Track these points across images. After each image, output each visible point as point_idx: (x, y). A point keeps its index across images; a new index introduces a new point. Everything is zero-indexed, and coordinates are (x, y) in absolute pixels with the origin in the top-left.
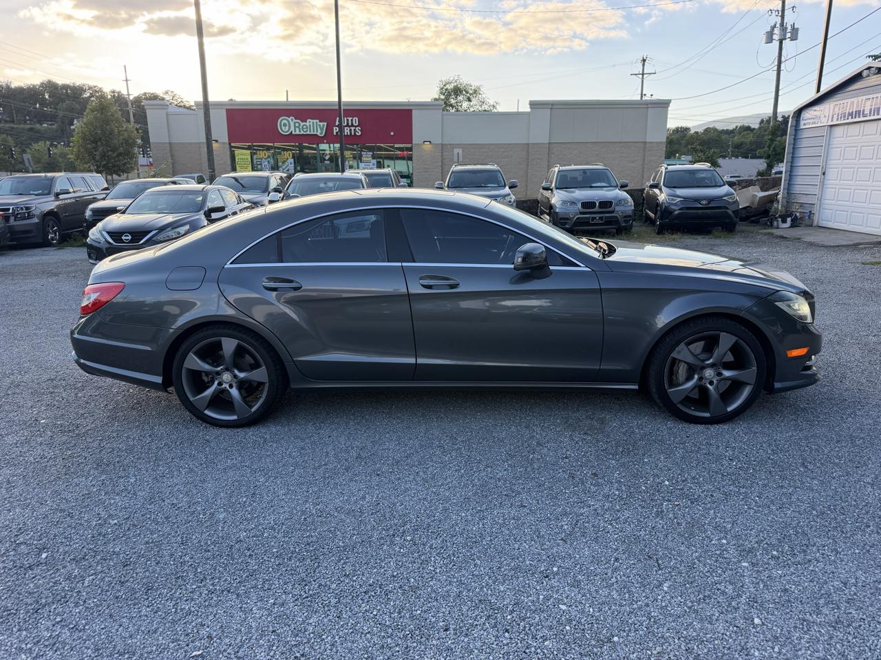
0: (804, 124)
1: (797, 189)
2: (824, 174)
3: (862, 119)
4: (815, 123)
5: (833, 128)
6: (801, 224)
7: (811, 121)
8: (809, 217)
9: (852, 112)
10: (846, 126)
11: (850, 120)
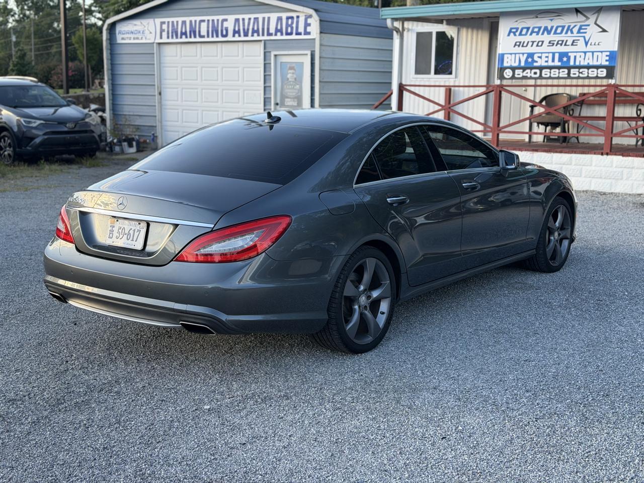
0: (123, 39)
1: (126, 110)
2: (160, 94)
3: (198, 39)
4: (138, 38)
5: (162, 46)
6: (147, 148)
7: (132, 36)
8: (153, 140)
9: (186, 32)
10: (179, 46)
11: (184, 39)
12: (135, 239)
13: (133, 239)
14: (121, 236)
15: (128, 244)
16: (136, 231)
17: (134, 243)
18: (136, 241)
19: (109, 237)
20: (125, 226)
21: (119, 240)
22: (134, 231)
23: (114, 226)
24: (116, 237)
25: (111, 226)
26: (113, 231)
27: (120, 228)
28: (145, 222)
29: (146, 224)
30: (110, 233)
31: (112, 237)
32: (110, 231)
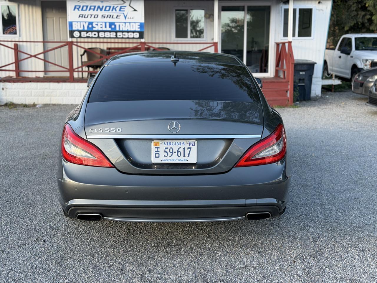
14: (170, 154)
15: (180, 160)
17: (186, 158)
19: (156, 157)
20: (172, 146)
21: (168, 158)
22: (184, 149)
23: (159, 148)
24: (164, 156)
25: (156, 148)
26: (159, 151)
27: (167, 148)
28: (194, 141)
29: (196, 142)
30: (156, 154)
31: (159, 157)
32: (155, 151)
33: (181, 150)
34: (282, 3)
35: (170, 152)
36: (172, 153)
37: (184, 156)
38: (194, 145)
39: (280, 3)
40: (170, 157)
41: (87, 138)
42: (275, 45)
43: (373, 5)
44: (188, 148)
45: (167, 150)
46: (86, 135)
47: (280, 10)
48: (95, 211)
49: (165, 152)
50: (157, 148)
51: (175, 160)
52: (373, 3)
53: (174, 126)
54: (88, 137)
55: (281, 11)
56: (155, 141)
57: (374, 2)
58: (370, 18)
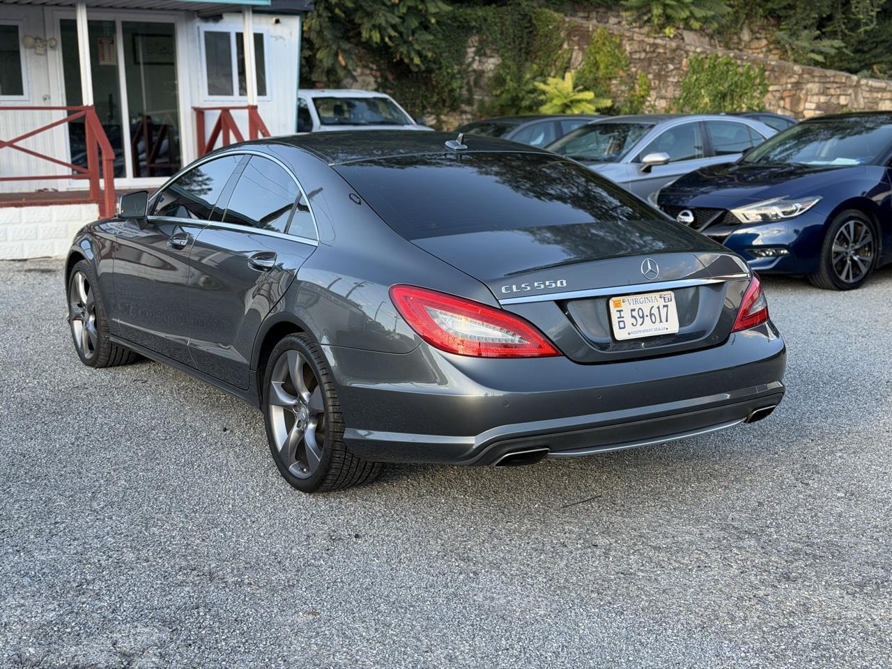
12: (664, 319)
13: (661, 320)
14: (640, 321)
15: (656, 330)
16: (661, 308)
17: (664, 324)
18: (667, 321)
19: (620, 328)
20: (640, 306)
21: (638, 328)
22: (658, 308)
23: (622, 311)
24: (633, 324)
25: (617, 311)
26: (623, 317)
27: (634, 310)
28: (670, 292)
29: (672, 294)
30: (619, 322)
31: (624, 328)
32: (618, 318)
33: (655, 311)
34: (198, 19)
35: (640, 317)
36: (643, 317)
37: (661, 321)
38: (671, 300)
39: (194, 18)
40: (641, 325)
41: (500, 305)
42: (192, 112)
43: (318, 28)
44: (664, 306)
45: (635, 314)
46: (497, 300)
47: (197, 34)
48: (540, 443)
49: (633, 317)
50: (620, 311)
51: (650, 330)
52: (317, 23)
53: (650, 267)
54: (502, 302)
55: (199, 35)
56: (613, 299)
57: (320, 22)
58: (310, 56)
